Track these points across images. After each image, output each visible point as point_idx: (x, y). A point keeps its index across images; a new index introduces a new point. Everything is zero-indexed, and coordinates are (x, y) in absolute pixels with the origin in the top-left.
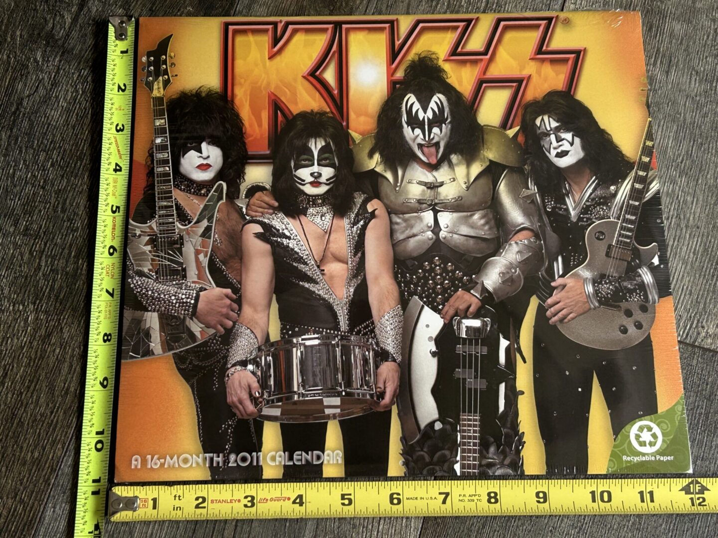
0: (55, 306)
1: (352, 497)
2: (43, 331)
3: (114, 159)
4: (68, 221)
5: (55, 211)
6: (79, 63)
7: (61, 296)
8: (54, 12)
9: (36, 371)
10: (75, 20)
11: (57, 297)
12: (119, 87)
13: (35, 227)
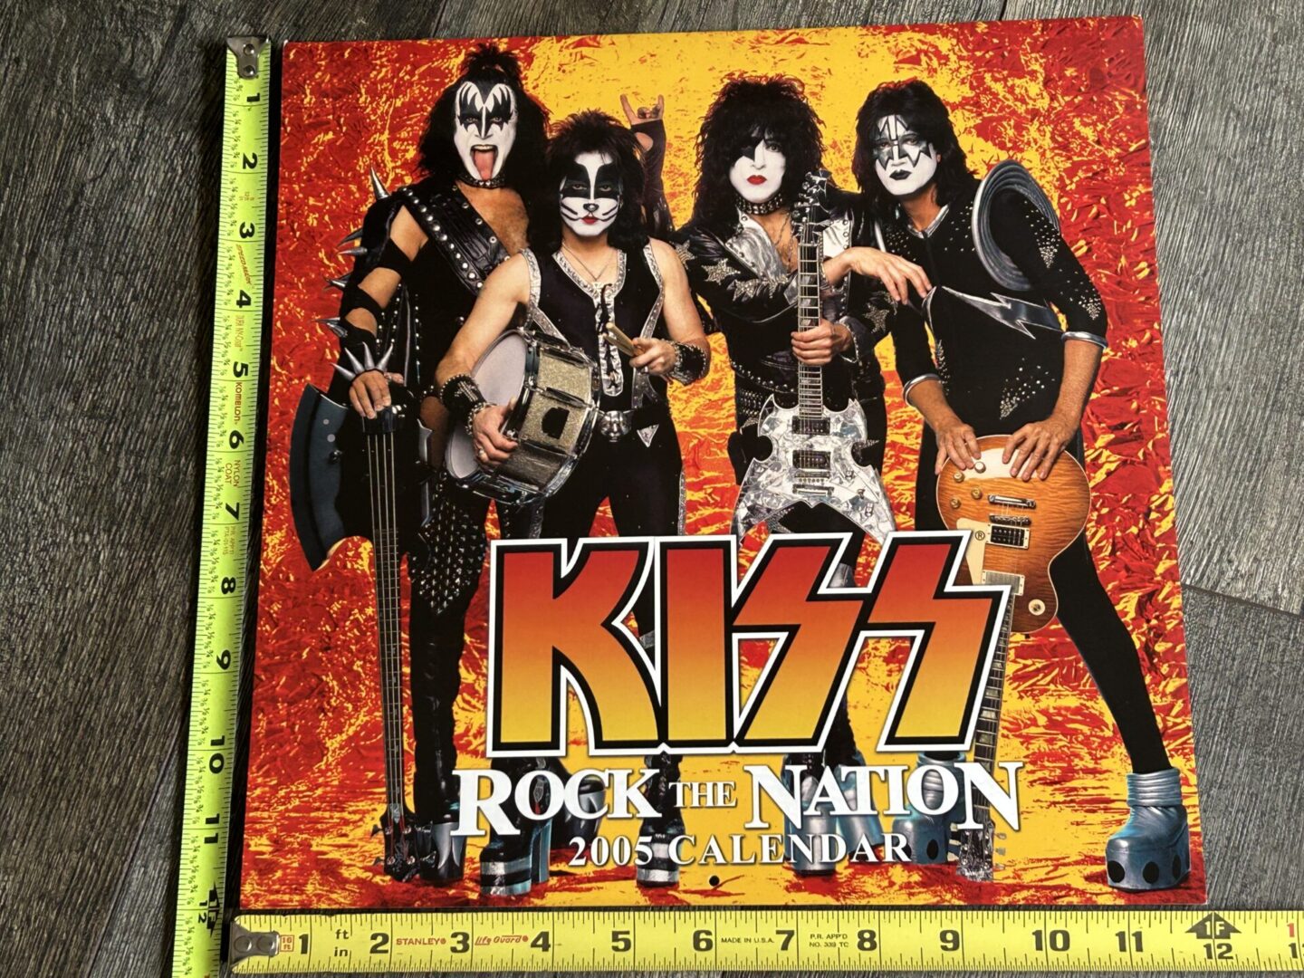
0: (142, 536)
1: (630, 937)
2: (124, 576)
3: (239, 284)
4: (162, 392)
5: (141, 376)
6: (177, 121)
7: (153, 519)
8: (134, 33)
9: (113, 645)
10: (168, 46)
11: (145, 520)
12: (246, 161)
13: (108, 402)
